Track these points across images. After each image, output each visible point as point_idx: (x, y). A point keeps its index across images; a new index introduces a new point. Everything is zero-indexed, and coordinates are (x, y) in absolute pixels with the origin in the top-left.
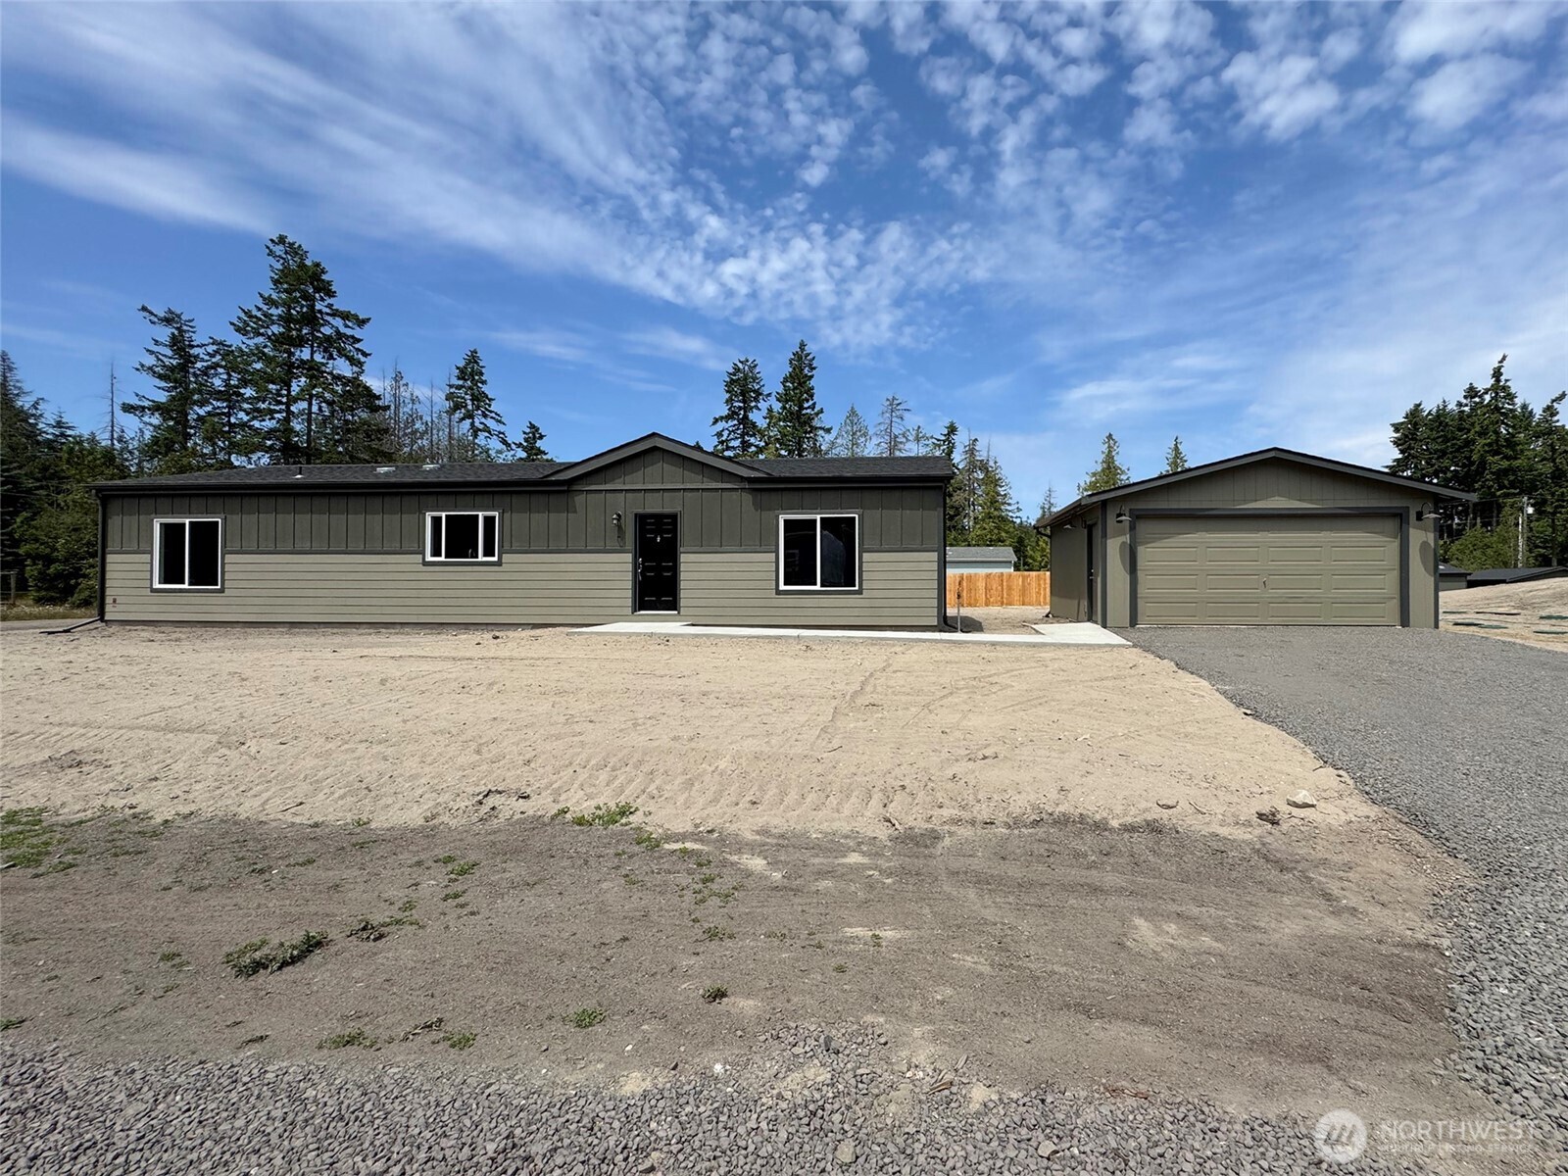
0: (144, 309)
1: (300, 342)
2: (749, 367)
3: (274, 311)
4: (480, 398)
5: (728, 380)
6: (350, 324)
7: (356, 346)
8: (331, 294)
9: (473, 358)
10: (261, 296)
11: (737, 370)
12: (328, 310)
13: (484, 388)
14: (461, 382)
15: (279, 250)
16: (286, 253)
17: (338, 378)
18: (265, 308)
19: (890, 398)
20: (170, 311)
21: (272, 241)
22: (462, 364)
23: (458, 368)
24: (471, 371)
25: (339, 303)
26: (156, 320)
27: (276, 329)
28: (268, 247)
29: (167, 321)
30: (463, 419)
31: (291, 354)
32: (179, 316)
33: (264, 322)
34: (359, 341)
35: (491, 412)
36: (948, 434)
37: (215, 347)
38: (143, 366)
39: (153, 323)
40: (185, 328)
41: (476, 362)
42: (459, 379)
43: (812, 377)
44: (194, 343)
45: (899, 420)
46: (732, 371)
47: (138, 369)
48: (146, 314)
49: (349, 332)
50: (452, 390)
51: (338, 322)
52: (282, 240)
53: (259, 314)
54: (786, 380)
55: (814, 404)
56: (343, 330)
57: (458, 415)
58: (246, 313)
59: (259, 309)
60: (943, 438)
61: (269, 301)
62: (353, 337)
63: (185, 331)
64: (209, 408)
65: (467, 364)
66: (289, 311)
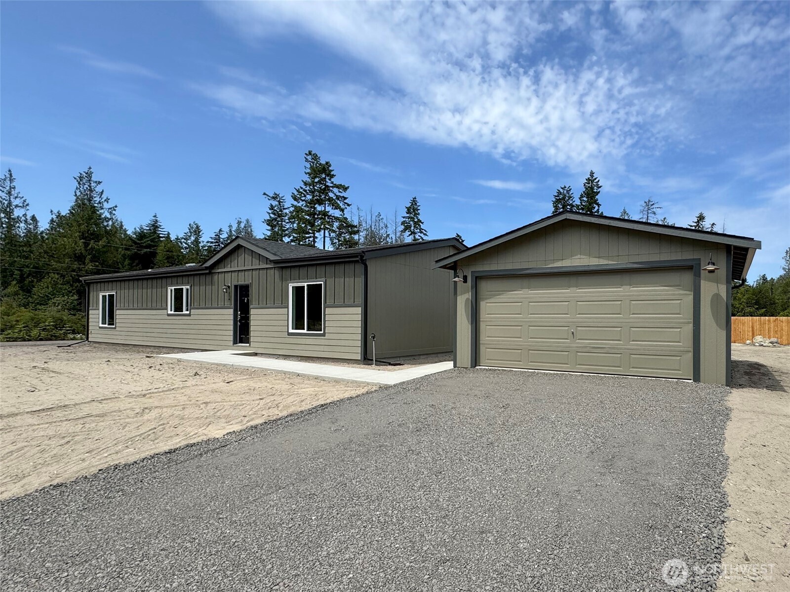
0: (265, 194)
1: (320, 202)
2: (567, 191)
3: (308, 188)
4: (418, 223)
5: (554, 200)
6: (341, 190)
7: (345, 201)
8: (333, 176)
9: (414, 202)
10: (303, 181)
11: (559, 193)
12: (332, 185)
13: (420, 217)
14: (408, 215)
15: (309, 158)
16: (312, 159)
17: (337, 219)
18: (304, 187)
19: (647, 201)
20: (275, 194)
21: (306, 154)
22: (409, 205)
23: (406, 208)
24: (413, 209)
25: (336, 180)
26: (270, 198)
27: (309, 197)
28: (305, 158)
29: (274, 198)
30: (410, 235)
31: (315, 208)
32: (278, 195)
33: (304, 194)
34: (345, 198)
35: (423, 230)
36: (698, 221)
37: (293, 209)
38: (265, 220)
39: (269, 200)
40: (281, 200)
41: (416, 204)
42: (407, 213)
43: (599, 192)
44: (285, 207)
45: (653, 215)
46: (556, 194)
47: (263, 222)
48: (266, 196)
49: (341, 195)
50: (404, 219)
51: (335, 190)
52: (310, 153)
53: (301, 190)
54: (582, 196)
55: (598, 210)
56: (338, 194)
57: (407, 233)
58: (297, 191)
59: (302, 188)
60: (695, 224)
61: (306, 184)
62: (343, 197)
63: (282, 202)
64: (292, 238)
65: (412, 204)
66: (314, 187)
